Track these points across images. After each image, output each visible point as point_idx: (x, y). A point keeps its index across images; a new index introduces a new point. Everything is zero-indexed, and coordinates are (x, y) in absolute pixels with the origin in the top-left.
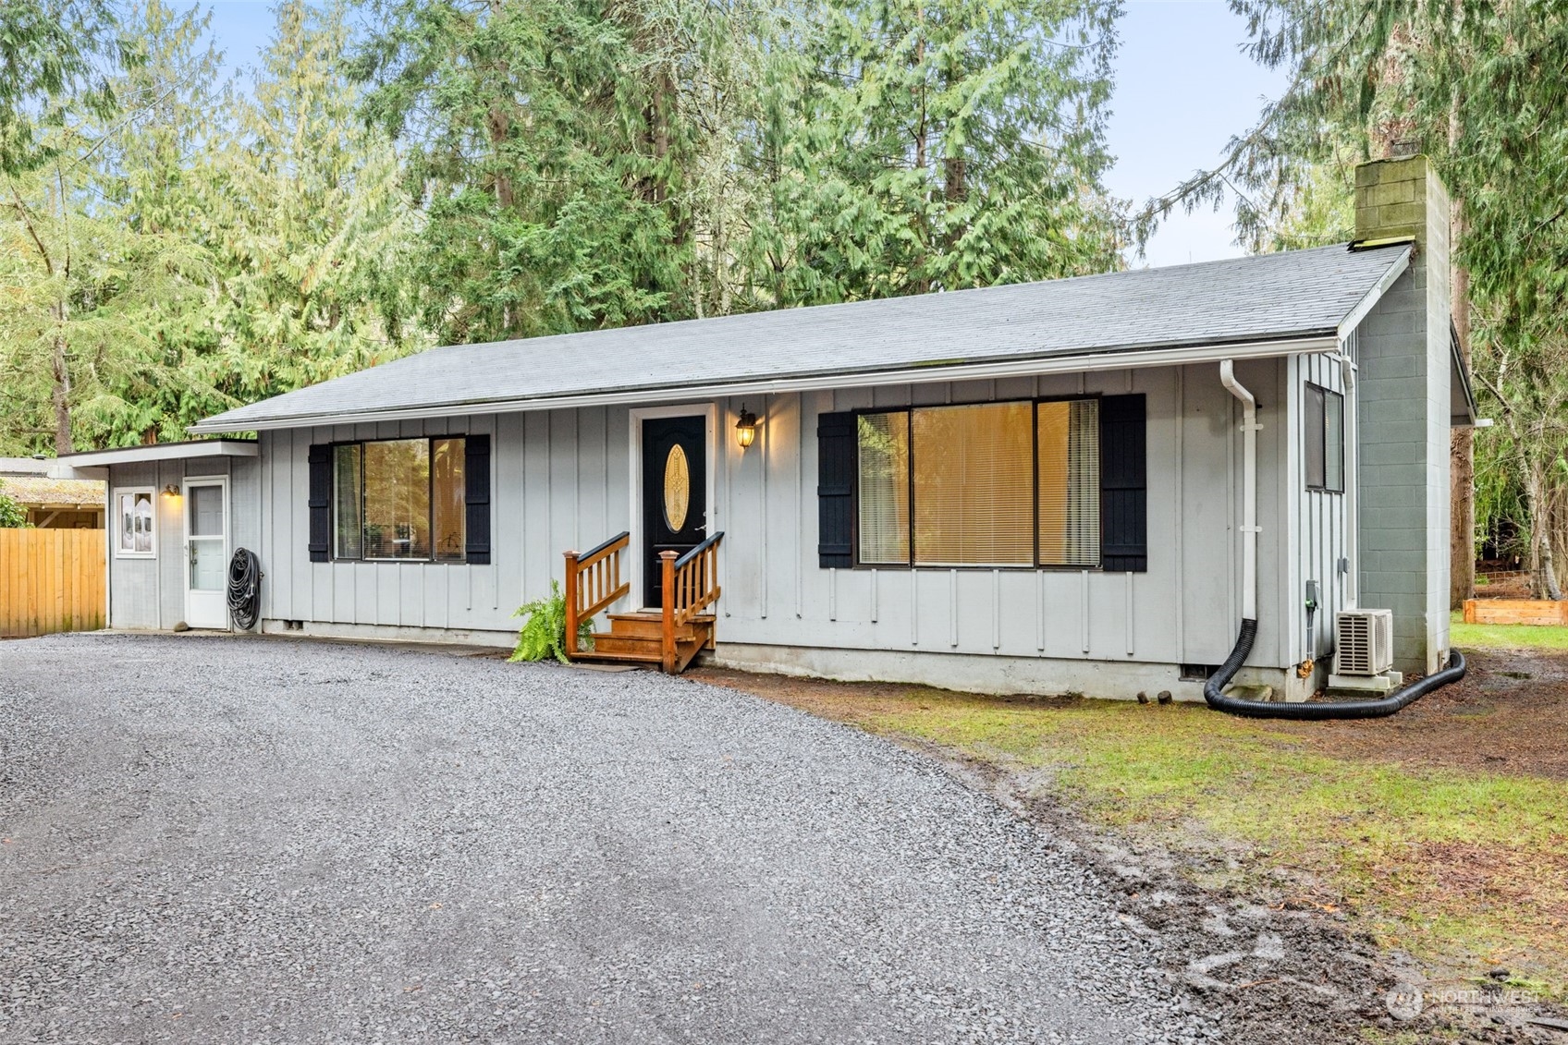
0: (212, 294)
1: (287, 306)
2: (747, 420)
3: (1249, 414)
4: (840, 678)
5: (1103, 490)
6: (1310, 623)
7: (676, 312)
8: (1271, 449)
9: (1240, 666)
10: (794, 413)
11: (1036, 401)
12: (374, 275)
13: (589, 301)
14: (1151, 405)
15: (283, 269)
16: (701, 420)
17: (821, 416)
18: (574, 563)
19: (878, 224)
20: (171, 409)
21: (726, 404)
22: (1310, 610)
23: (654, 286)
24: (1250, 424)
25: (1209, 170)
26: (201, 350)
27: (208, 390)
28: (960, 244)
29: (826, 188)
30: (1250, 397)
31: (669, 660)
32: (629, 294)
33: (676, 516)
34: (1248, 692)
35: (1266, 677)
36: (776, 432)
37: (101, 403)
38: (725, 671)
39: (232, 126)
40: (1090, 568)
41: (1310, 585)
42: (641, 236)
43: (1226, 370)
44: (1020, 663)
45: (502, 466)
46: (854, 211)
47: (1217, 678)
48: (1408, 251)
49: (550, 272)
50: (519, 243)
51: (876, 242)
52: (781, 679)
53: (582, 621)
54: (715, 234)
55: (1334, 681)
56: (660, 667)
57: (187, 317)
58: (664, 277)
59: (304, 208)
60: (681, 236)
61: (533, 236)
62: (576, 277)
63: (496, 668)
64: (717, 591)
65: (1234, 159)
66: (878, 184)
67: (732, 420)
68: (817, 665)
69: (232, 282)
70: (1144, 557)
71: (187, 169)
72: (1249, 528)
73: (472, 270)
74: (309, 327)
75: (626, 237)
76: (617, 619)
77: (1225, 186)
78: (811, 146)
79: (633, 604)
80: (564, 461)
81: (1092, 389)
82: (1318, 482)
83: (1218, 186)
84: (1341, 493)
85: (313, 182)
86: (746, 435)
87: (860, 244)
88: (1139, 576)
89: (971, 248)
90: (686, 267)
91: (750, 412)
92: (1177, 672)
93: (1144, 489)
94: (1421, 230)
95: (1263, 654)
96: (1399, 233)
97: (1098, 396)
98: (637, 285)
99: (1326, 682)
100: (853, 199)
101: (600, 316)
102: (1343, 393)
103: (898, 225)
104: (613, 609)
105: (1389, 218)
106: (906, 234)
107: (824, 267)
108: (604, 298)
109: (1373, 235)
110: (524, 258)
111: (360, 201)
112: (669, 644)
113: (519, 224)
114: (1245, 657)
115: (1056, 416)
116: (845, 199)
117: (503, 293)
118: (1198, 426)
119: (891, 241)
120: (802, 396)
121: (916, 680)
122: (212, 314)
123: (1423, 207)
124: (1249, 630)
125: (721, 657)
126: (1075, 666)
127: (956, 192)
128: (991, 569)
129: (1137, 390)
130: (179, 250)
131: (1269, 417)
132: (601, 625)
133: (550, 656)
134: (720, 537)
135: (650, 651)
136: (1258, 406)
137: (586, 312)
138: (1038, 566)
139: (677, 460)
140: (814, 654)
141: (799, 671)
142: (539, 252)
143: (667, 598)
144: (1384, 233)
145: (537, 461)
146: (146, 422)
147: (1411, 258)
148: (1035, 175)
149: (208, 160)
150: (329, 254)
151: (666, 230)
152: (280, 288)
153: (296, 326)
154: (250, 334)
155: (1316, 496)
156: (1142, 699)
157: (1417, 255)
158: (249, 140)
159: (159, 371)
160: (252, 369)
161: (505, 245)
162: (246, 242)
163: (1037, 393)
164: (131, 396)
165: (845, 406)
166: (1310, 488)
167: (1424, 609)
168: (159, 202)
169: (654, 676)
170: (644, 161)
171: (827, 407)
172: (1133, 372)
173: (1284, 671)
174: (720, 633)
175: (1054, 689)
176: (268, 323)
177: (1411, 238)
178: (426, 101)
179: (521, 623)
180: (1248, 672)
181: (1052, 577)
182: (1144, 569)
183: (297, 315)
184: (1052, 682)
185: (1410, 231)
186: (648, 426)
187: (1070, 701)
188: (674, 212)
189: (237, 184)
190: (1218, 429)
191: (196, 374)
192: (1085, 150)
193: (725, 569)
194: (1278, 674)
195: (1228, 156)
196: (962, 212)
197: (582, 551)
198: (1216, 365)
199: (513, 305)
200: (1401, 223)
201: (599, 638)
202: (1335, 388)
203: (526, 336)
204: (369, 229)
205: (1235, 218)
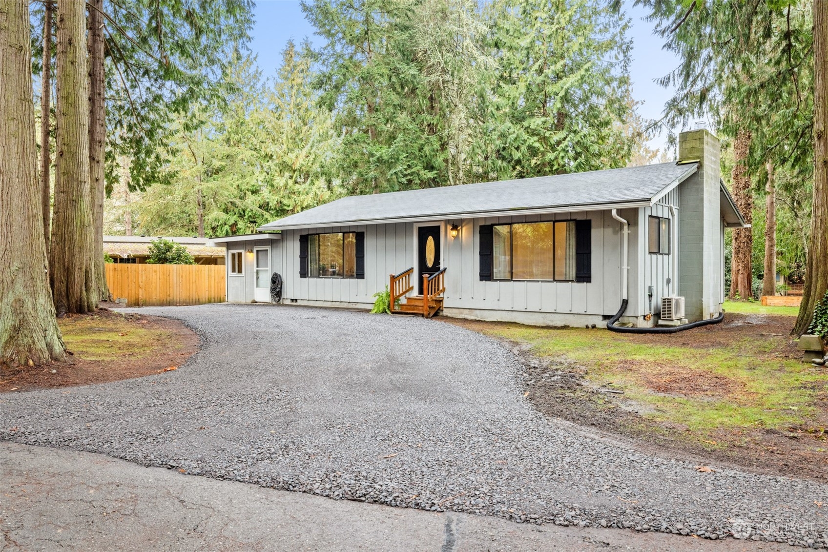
0: (257, 170)
1: (287, 174)
2: (455, 227)
3: (626, 227)
4: (487, 320)
5: (577, 253)
6: (650, 301)
7: (435, 183)
8: (633, 240)
9: (621, 315)
10: (471, 225)
11: (554, 222)
12: (322, 167)
13: (405, 176)
14: (593, 223)
15: (286, 159)
16: (439, 227)
17: (481, 227)
18: (393, 279)
19: (525, 141)
20: (241, 216)
21: (447, 222)
22: (650, 296)
23: (432, 168)
24: (626, 231)
25: (657, 120)
26: (253, 192)
27: (256, 208)
28: (559, 148)
29: (503, 127)
30: (625, 221)
31: (426, 313)
32: (422, 172)
33: (430, 263)
34: (624, 324)
35: (631, 320)
36: (465, 232)
37: (215, 215)
38: (446, 318)
39: (265, 101)
40: (572, 281)
41: (650, 288)
42: (427, 149)
43: (614, 213)
44: (548, 314)
45: (369, 244)
46: (515, 135)
47: (612, 320)
48: (696, 165)
49: (390, 165)
50: (378, 154)
51: (523, 148)
52: (465, 320)
53: (396, 299)
54: (457, 147)
55: (660, 322)
56: (423, 315)
57: (248, 179)
58: (436, 165)
59: (294, 134)
60: (443, 146)
61: (384, 152)
62: (399, 168)
63: (365, 315)
64: (444, 289)
65: (666, 116)
66: (526, 124)
67: (449, 227)
68: (479, 315)
69: (266, 165)
70: (590, 277)
71: (248, 119)
72: (625, 267)
73: (360, 165)
74: (296, 182)
75: (421, 149)
76: (409, 299)
77: (663, 127)
78: (498, 109)
79: (415, 293)
80: (391, 242)
81: (573, 217)
82: (656, 251)
83: (660, 127)
84: (669, 254)
85: (297, 123)
86: (454, 233)
87: (518, 148)
88: (588, 284)
89: (564, 150)
90: (446, 161)
91: (456, 225)
92: (601, 318)
93: (590, 253)
94: (701, 157)
95: (629, 312)
96: (694, 158)
97: (575, 220)
98: (425, 168)
99: (657, 322)
100: (515, 131)
101: (410, 181)
102: (670, 217)
103: (533, 141)
104: (407, 295)
105: (690, 153)
106: (537, 145)
107: (503, 158)
108: (412, 174)
109: (685, 159)
110: (380, 160)
111: (316, 130)
112: (426, 307)
113: (378, 146)
114: (623, 313)
115: (561, 227)
116: (511, 131)
117: (372, 174)
118: (609, 231)
119: (530, 147)
120: (474, 219)
121: (513, 321)
122: (258, 178)
123: (703, 149)
124: (625, 303)
125: (446, 312)
126: (567, 316)
127: (559, 126)
128: (538, 281)
129: (588, 218)
130: (245, 153)
131: (632, 228)
132: (403, 301)
133: (384, 312)
134: (445, 270)
135: (419, 310)
136: (629, 224)
137: (404, 180)
138: (555, 280)
139: (430, 241)
140: (478, 311)
141: (473, 318)
142: (385, 158)
143: (425, 291)
144: (689, 159)
145: (381, 242)
146: (232, 222)
147: (698, 168)
148: (596, 117)
149: (256, 115)
150: (304, 152)
151: (437, 146)
152: (285, 167)
153: (290, 182)
154: (273, 186)
155: (654, 256)
156: (587, 327)
157: (700, 166)
158: (272, 107)
159: (238, 202)
160: (273, 201)
161: (372, 155)
162: (271, 149)
163: (555, 219)
164: (226, 211)
165: (489, 223)
166: (650, 253)
167: (702, 297)
168: (237, 133)
169: (420, 319)
170: (429, 117)
171: (483, 224)
172: (587, 212)
173: (637, 317)
174: (445, 304)
175: (560, 324)
176: (279, 181)
177: (698, 160)
178: (342, 98)
179: (374, 300)
180: (625, 318)
181: (559, 284)
182: (590, 282)
183: (291, 178)
184: (559, 321)
185: (698, 158)
186: (420, 229)
187: (565, 327)
188: (441, 138)
189: (267, 125)
190: (615, 232)
191: (251, 203)
192: (616, 105)
193: (447, 281)
194: (635, 319)
195: (663, 115)
196: (561, 135)
197: (396, 274)
198: (610, 211)
199: (376, 179)
200: (695, 155)
201: (402, 305)
202: (666, 216)
203: (381, 192)
204: (319, 142)
205: (667, 139)
